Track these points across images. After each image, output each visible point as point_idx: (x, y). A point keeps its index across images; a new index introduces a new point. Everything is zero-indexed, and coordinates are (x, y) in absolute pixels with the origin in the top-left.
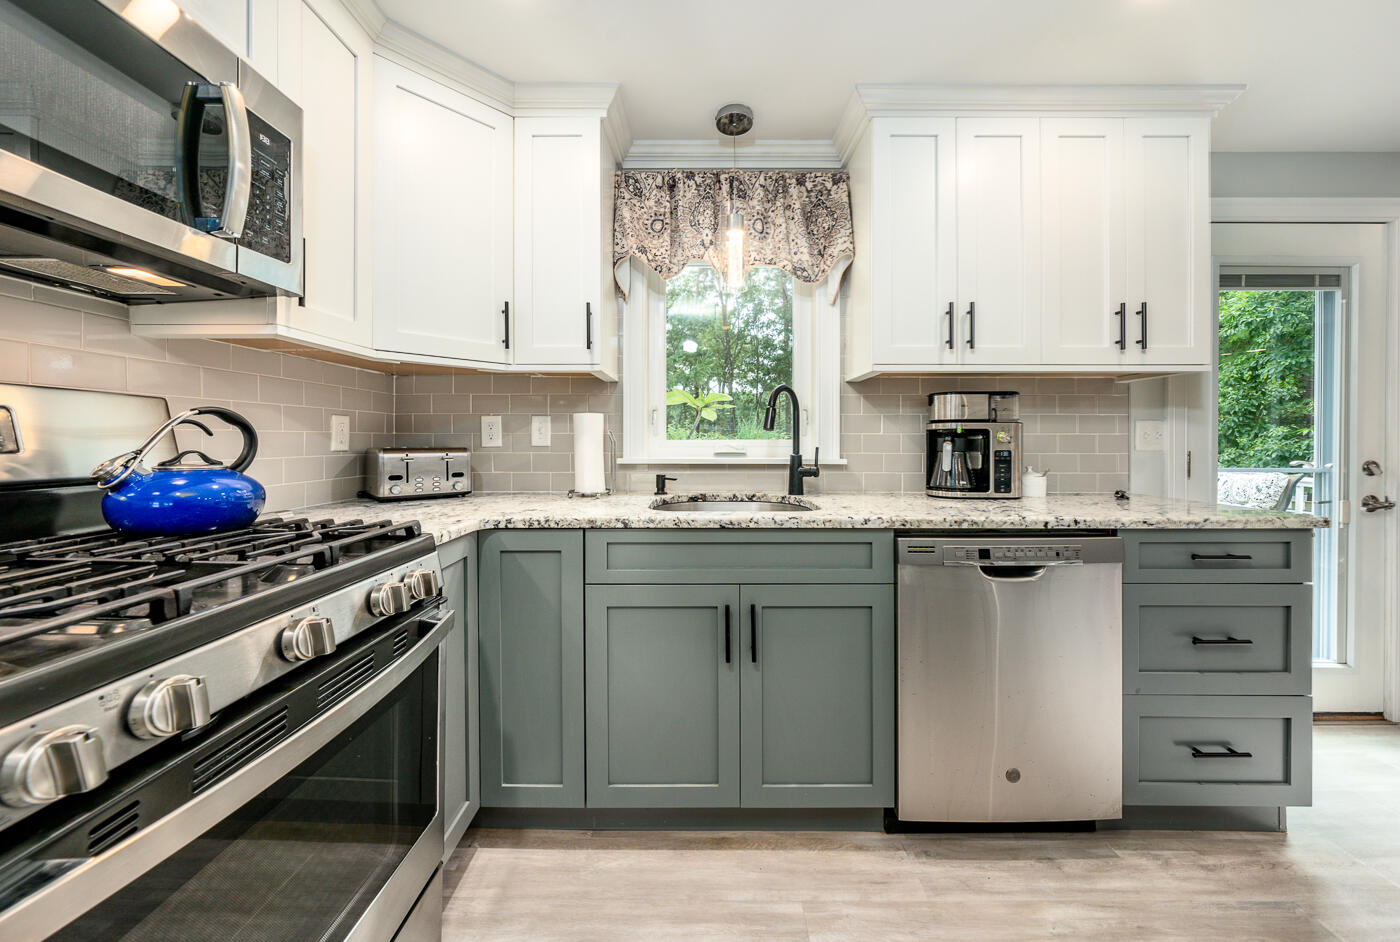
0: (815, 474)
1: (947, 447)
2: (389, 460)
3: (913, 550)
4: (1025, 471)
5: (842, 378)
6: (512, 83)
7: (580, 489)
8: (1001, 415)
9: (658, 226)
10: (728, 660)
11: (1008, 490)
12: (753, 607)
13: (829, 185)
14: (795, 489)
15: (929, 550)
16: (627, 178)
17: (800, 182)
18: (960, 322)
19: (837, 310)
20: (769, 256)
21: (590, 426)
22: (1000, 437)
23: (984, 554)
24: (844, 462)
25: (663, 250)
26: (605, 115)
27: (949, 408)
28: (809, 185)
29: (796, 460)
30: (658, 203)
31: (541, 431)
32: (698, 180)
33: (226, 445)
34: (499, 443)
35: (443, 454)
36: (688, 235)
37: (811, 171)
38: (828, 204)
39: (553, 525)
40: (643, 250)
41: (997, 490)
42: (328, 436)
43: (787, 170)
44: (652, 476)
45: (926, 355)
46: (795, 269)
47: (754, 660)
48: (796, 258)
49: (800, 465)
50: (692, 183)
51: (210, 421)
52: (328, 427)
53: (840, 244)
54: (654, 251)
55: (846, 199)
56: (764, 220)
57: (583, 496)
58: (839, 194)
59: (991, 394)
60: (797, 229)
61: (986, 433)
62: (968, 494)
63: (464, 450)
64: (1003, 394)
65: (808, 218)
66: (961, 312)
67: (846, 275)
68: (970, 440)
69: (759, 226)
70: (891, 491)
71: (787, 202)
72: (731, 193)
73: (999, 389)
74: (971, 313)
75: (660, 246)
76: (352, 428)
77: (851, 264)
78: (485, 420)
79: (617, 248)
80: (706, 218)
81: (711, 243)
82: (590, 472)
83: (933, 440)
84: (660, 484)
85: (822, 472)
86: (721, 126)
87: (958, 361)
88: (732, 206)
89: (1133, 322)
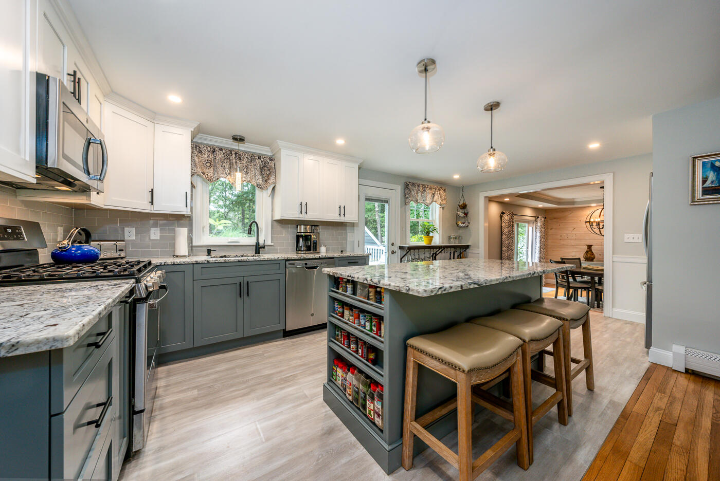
0: (264, 248)
1: (301, 240)
3: (289, 264)
4: (321, 246)
5: (272, 219)
6: (156, 113)
7: (177, 254)
8: (315, 231)
9: (208, 165)
10: (240, 297)
11: (316, 251)
12: (248, 282)
13: (268, 161)
14: (258, 252)
15: (293, 264)
16: (196, 146)
17: (259, 158)
18: (303, 207)
19: (270, 199)
20: (249, 180)
21: (183, 232)
22: (313, 237)
23: (306, 264)
24: (272, 244)
25: (211, 174)
26: (193, 130)
27: (302, 229)
28: (262, 160)
29: (258, 243)
30: (208, 156)
31: (155, 234)
32: (224, 151)
34: (134, 238)
35: (115, 242)
36: (220, 170)
37: (263, 155)
38: (268, 167)
39: (182, 263)
40: (204, 173)
41: (313, 251)
42: (57, 235)
43: (255, 153)
44: (206, 249)
45: (295, 215)
46: (257, 185)
47: (248, 295)
48: (258, 181)
49: (259, 245)
50: (221, 152)
53: (272, 180)
54: (207, 173)
55: (273, 166)
56: (247, 168)
57: (177, 256)
58: (271, 164)
59: (312, 226)
60: (258, 173)
61: (311, 236)
62: (307, 252)
63: (123, 241)
64: (315, 226)
65: (261, 170)
66: (304, 205)
67: (274, 188)
68: (307, 238)
69: (245, 170)
70: (286, 252)
71: (255, 163)
72: (236, 157)
73: (315, 225)
74: (306, 205)
75: (209, 172)
76: (63, 231)
77: (275, 186)
78: (126, 229)
79: (193, 171)
80: (227, 165)
81: (229, 174)
82: (182, 248)
83: (298, 237)
84: (209, 252)
85: (266, 247)
86: (234, 139)
87: (303, 217)
88: (236, 162)
89: (342, 210)
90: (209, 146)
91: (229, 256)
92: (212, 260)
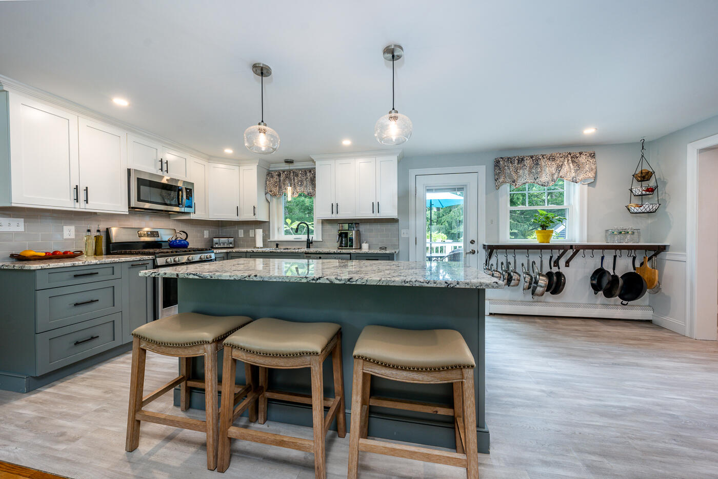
2: (216, 240)
4: (362, 243)
7: (255, 246)
8: (352, 229)
9: (276, 184)
11: (352, 247)
14: (308, 245)
15: (309, 257)
16: (269, 174)
18: (335, 208)
20: (303, 190)
21: (259, 233)
22: (350, 234)
24: (322, 240)
25: (277, 191)
26: (257, 164)
28: (312, 172)
29: (308, 240)
30: (276, 179)
31: (252, 233)
32: (286, 173)
33: (183, 236)
34: (243, 236)
35: (228, 239)
36: (283, 187)
40: (271, 191)
41: (350, 247)
42: (204, 235)
43: (306, 169)
44: (275, 243)
45: (329, 215)
46: (309, 193)
48: (309, 191)
50: (284, 174)
51: (181, 232)
52: (204, 233)
54: (274, 191)
56: (301, 181)
57: (257, 248)
59: (349, 224)
60: (309, 184)
61: (347, 233)
62: (343, 248)
63: (232, 238)
65: (312, 181)
66: (334, 205)
69: (301, 183)
71: (307, 176)
72: (293, 175)
74: (337, 205)
76: (209, 233)
78: (239, 231)
79: (266, 191)
80: (286, 182)
82: (259, 242)
84: (277, 245)
85: (313, 243)
86: (286, 162)
87: (334, 217)
88: (294, 179)
89: (376, 207)
90: (276, 171)
91: (290, 249)
92: (279, 251)
